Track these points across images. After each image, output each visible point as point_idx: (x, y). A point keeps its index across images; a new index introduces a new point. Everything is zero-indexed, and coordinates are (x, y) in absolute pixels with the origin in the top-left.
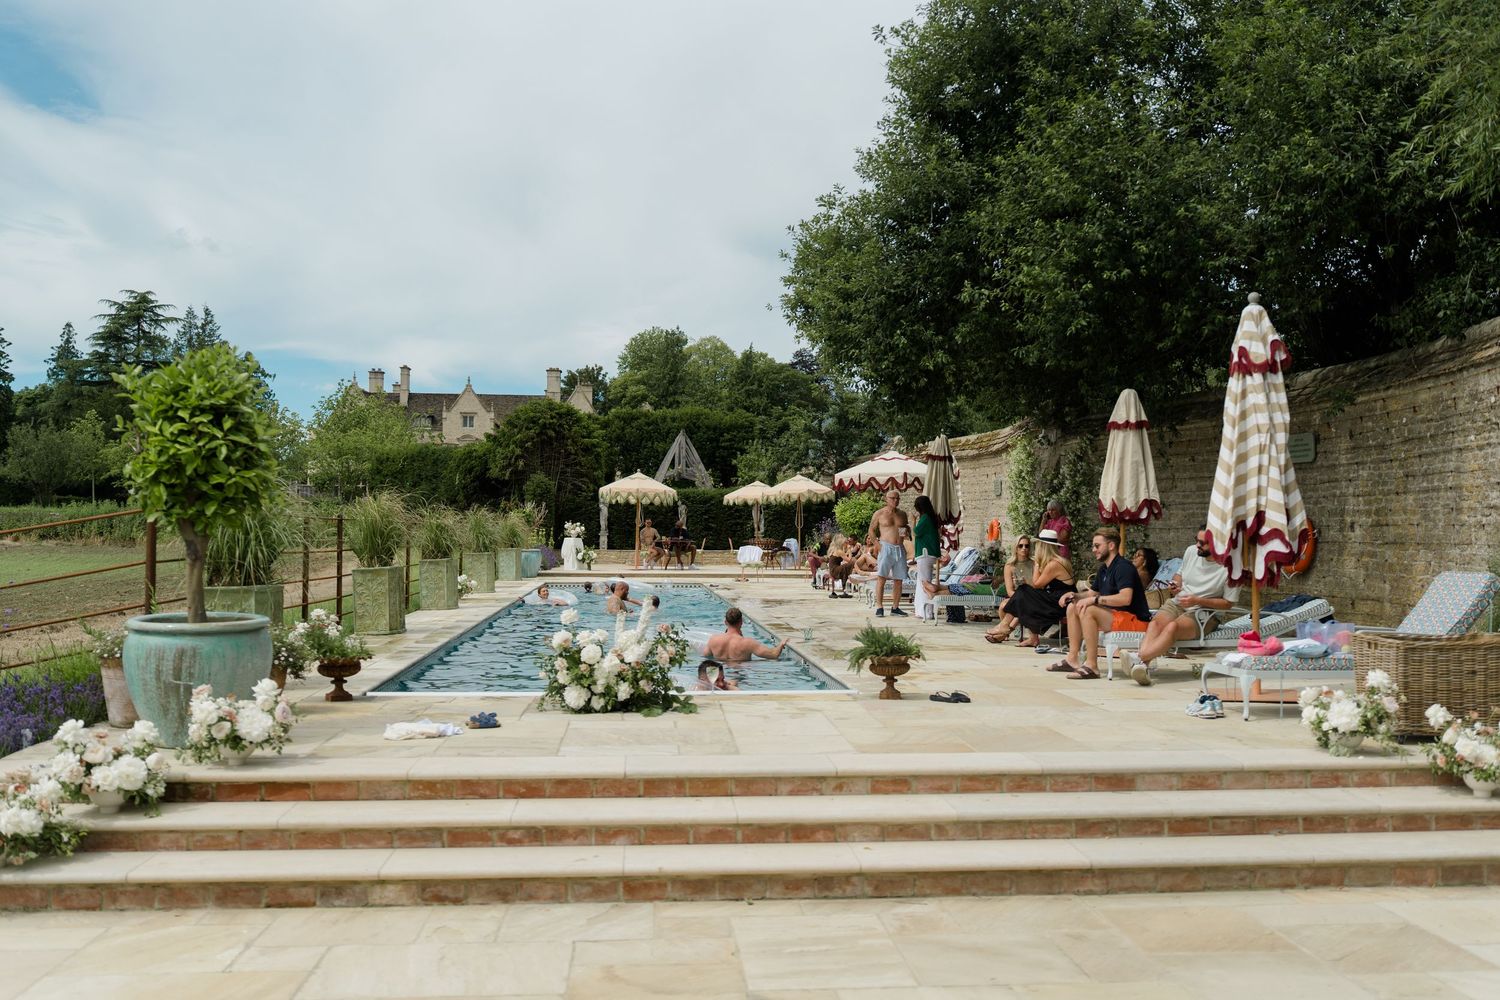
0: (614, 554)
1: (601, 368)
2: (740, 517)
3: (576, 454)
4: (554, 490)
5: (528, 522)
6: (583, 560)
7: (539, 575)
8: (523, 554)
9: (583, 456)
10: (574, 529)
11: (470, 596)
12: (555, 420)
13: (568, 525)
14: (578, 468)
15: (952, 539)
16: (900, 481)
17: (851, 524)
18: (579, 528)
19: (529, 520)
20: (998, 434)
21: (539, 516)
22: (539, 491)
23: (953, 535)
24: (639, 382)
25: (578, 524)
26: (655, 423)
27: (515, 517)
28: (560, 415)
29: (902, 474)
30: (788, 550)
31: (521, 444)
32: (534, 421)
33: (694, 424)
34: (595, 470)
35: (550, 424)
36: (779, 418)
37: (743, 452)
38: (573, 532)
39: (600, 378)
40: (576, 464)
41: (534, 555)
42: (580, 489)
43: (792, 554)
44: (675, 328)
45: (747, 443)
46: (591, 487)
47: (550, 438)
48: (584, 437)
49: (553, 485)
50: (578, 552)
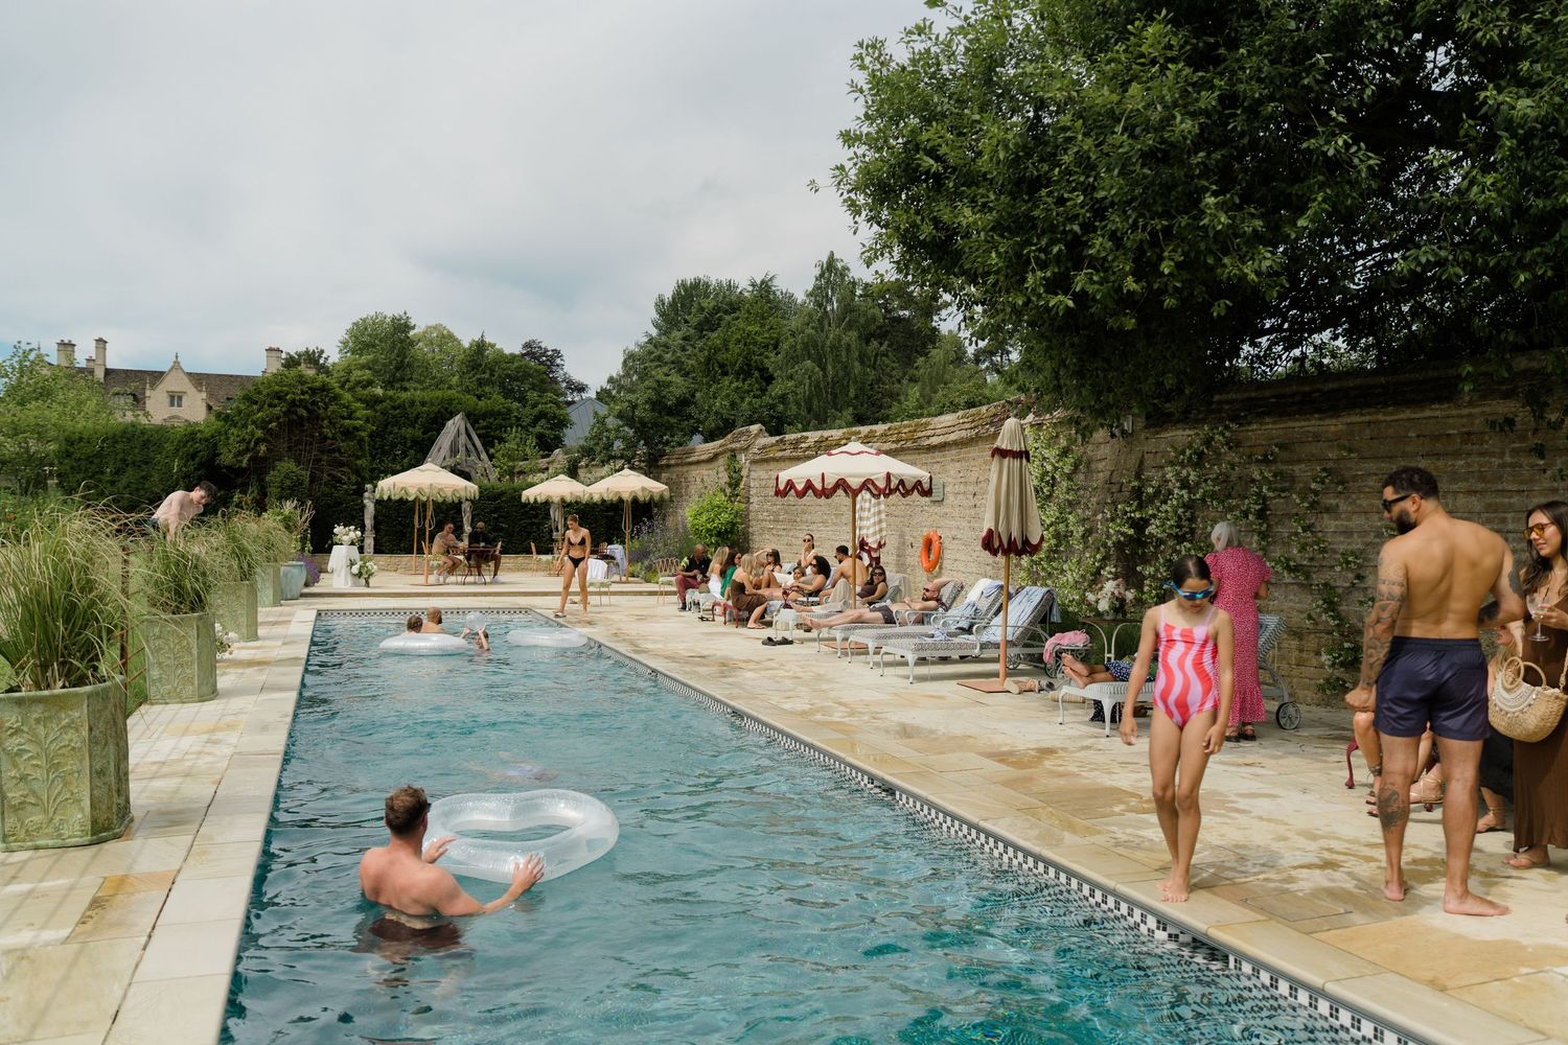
0: (383, 559)
1: (322, 352)
2: (536, 516)
3: (334, 438)
4: (307, 480)
5: (287, 527)
6: (360, 575)
7: (303, 595)
8: (282, 569)
9: (343, 441)
10: (344, 533)
11: (226, 655)
12: (307, 397)
13: (338, 529)
14: (337, 455)
15: (874, 555)
16: (882, 484)
17: (708, 530)
18: (353, 534)
19: (288, 524)
20: (927, 424)
21: (303, 519)
22: (288, 482)
23: (876, 550)
24: (363, 367)
25: (352, 527)
26: (401, 406)
27: (270, 520)
28: (313, 391)
29: (884, 475)
30: (613, 558)
31: (263, 425)
32: (279, 396)
33: (446, 409)
34: (358, 458)
35: (301, 400)
36: (534, 406)
37: (502, 440)
38: (345, 538)
39: (321, 361)
40: (334, 451)
41: (296, 571)
42: (339, 481)
43: (617, 564)
44: (402, 314)
45: (505, 432)
46: (354, 478)
47: (301, 418)
48: (344, 418)
49: (306, 475)
50: (352, 564)
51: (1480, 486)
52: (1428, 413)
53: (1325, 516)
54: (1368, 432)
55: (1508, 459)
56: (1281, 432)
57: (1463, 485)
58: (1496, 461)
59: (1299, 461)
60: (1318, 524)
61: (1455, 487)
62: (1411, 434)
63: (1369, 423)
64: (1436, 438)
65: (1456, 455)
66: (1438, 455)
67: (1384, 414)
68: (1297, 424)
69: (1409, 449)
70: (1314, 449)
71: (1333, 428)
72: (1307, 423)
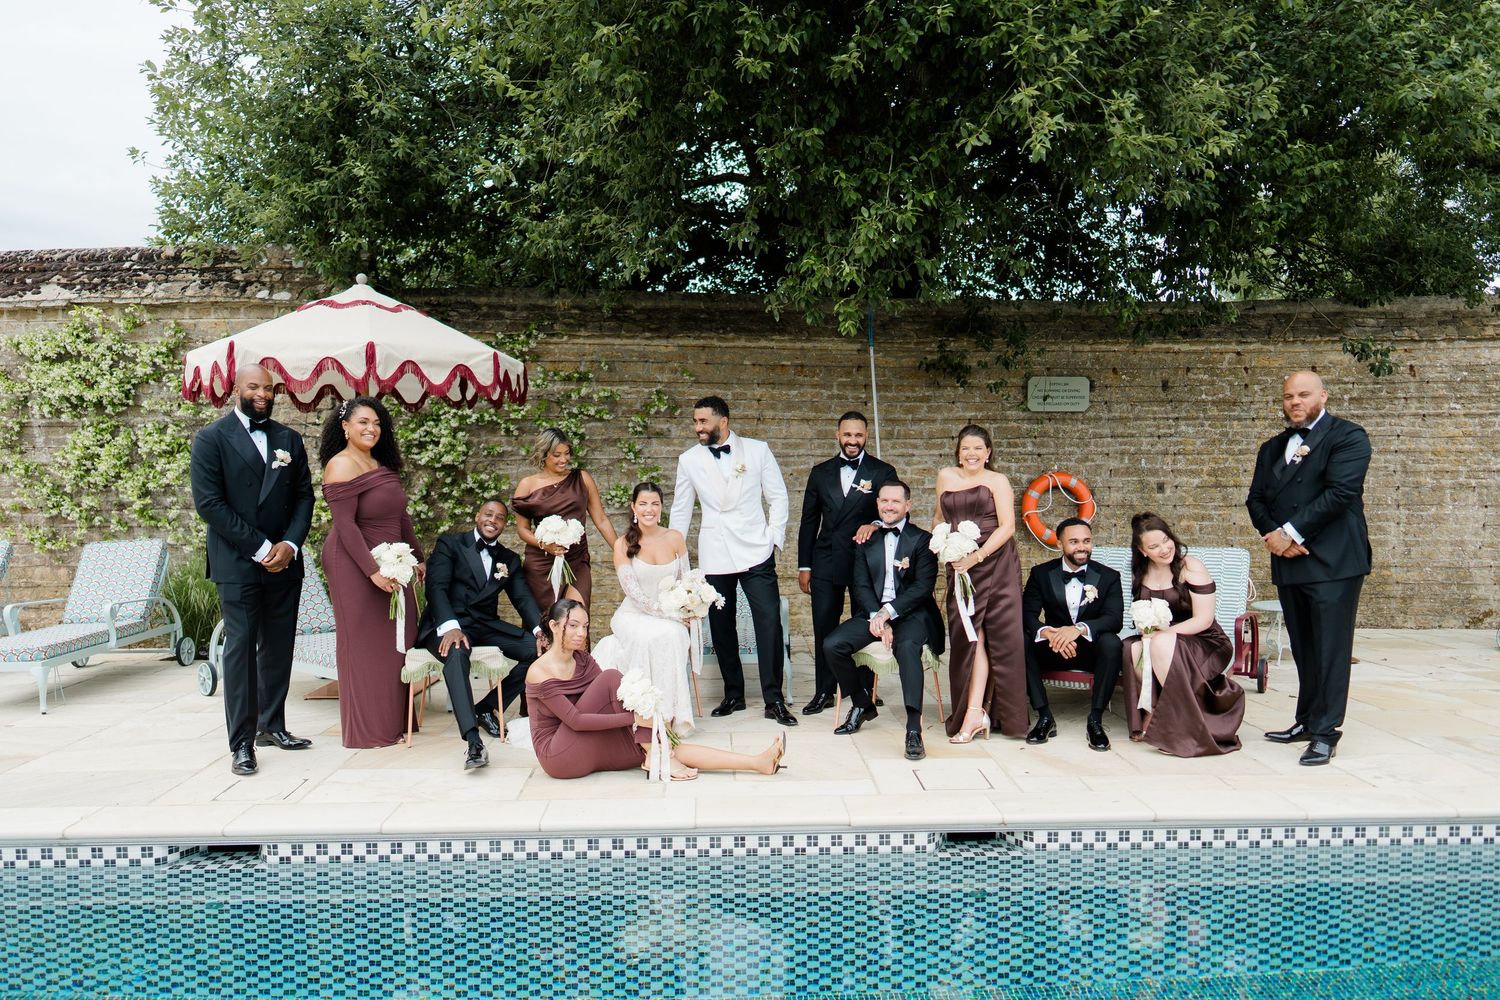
51: (812, 415)
52: (763, 343)
53: (654, 441)
54: (703, 357)
55: (836, 392)
56: (596, 348)
57: (798, 413)
58: (826, 393)
59: (622, 382)
60: (646, 450)
61: (788, 415)
62: (746, 362)
63: (704, 347)
64: (773, 368)
65: (791, 384)
66: (773, 384)
67: (720, 339)
68: (617, 341)
69: (744, 376)
70: (639, 370)
71: (663, 349)
72: (630, 341)
